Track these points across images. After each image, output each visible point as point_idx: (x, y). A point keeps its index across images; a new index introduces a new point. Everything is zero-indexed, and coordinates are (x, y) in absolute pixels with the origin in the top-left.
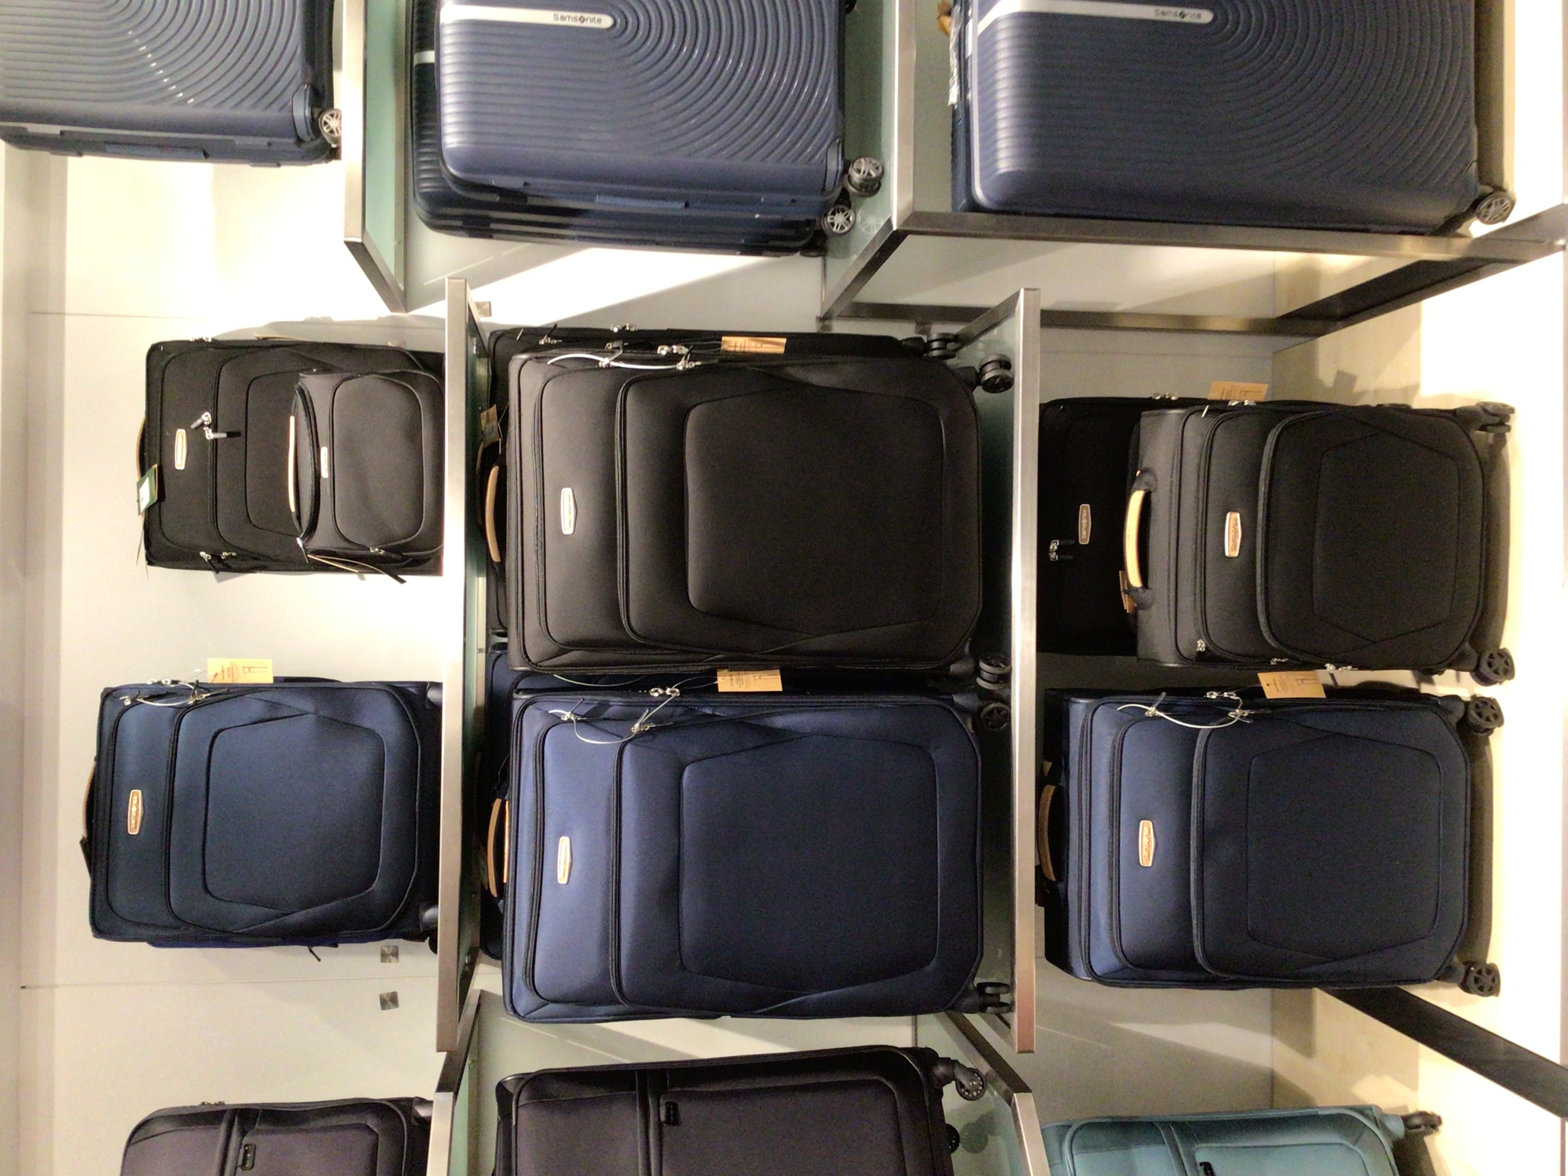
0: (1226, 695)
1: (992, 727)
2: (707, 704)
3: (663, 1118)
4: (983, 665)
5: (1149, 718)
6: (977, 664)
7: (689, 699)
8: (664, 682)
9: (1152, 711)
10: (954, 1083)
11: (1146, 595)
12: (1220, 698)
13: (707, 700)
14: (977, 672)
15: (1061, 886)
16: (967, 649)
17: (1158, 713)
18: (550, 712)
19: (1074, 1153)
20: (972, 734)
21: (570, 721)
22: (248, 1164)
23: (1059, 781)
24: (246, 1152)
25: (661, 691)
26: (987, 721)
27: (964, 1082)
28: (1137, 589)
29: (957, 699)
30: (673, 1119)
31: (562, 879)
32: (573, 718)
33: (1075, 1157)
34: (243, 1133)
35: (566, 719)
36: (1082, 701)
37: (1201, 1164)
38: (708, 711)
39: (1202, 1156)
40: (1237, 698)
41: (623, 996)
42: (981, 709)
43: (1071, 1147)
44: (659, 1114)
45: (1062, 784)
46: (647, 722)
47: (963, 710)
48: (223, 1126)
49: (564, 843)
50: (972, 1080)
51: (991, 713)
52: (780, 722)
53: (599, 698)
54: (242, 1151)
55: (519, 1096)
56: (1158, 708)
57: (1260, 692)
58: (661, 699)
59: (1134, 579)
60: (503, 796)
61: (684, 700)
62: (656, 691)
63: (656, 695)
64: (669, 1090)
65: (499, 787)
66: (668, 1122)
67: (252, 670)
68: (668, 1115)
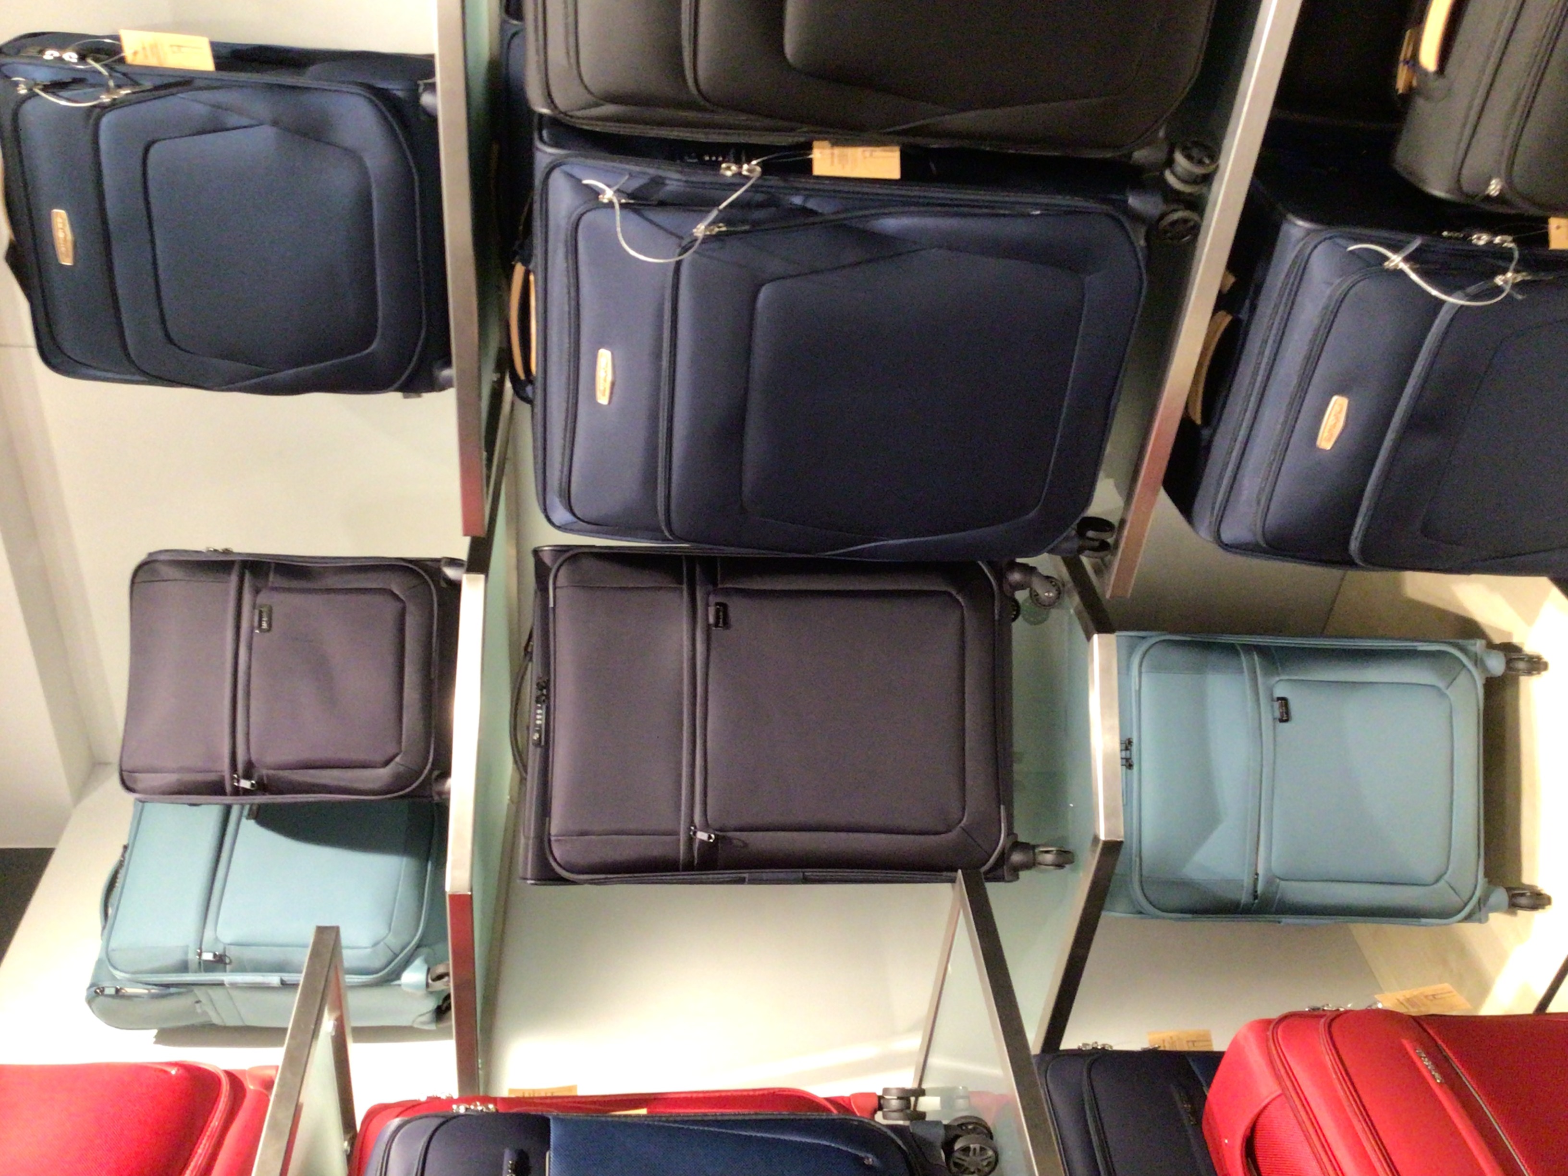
0: (1497, 240)
1: (1171, 239)
2: (797, 191)
3: (711, 620)
4: (1180, 158)
5: (1387, 271)
6: (1171, 152)
7: (774, 181)
8: (743, 153)
9: (1396, 261)
10: (1028, 589)
11: (1436, 84)
12: (1490, 243)
13: (796, 185)
14: (1170, 162)
15: (1206, 433)
16: (1161, 134)
17: (1405, 267)
18: (585, 182)
19: (1143, 670)
20: (1142, 248)
21: (611, 204)
22: (265, 625)
23: (1238, 312)
24: (261, 613)
25: (734, 168)
26: (1166, 232)
27: (1040, 591)
28: (1425, 73)
29: (1134, 201)
30: (723, 618)
31: (603, 399)
32: (615, 201)
33: (1143, 676)
34: (257, 591)
35: (606, 201)
36: (1300, 223)
37: (1279, 699)
38: (797, 200)
39: (1280, 691)
40: (1512, 245)
41: (671, 531)
42: (1162, 216)
43: (1140, 665)
44: (707, 615)
45: (1244, 316)
46: (714, 223)
47: (1136, 217)
48: (234, 578)
49: (605, 357)
50: (1048, 592)
51: (1174, 223)
52: (891, 224)
53: (652, 171)
54: (257, 612)
55: (558, 570)
56: (1407, 259)
57: (1544, 239)
58: (737, 180)
59: (1429, 57)
60: (526, 262)
61: (768, 183)
62: (728, 168)
63: (729, 173)
64: (720, 586)
65: (521, 246)
66: (716, 625)
67: (183, 49)
68: (717, 618)
